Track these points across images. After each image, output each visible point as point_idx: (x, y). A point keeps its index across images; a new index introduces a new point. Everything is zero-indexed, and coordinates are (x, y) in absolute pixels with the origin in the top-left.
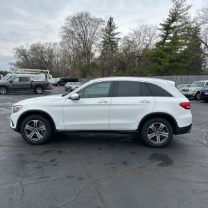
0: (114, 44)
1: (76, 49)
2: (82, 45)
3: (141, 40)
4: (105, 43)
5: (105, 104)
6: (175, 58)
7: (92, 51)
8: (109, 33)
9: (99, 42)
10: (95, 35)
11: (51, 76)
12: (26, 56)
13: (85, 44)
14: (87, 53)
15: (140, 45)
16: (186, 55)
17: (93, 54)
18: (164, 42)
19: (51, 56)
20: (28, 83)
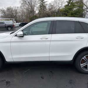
0: (45, 7)
1: (27, 9)
2: (30, 7)
3: (57, 4)
4: (41, 6)
5: (46, 40)
6: (74, 13)
7: (35, 10)
8: (42, 2)
9: (38, 6)
10: (36, 3)
11: (15, 22)
12: (5, 13)
13: (31, 7)
14: (32, 11)
15: (57, 7)
16: (79, 11)
17: (35, 12)
18: (68, 5)
19: (16, 13)
20: (4, 25)
